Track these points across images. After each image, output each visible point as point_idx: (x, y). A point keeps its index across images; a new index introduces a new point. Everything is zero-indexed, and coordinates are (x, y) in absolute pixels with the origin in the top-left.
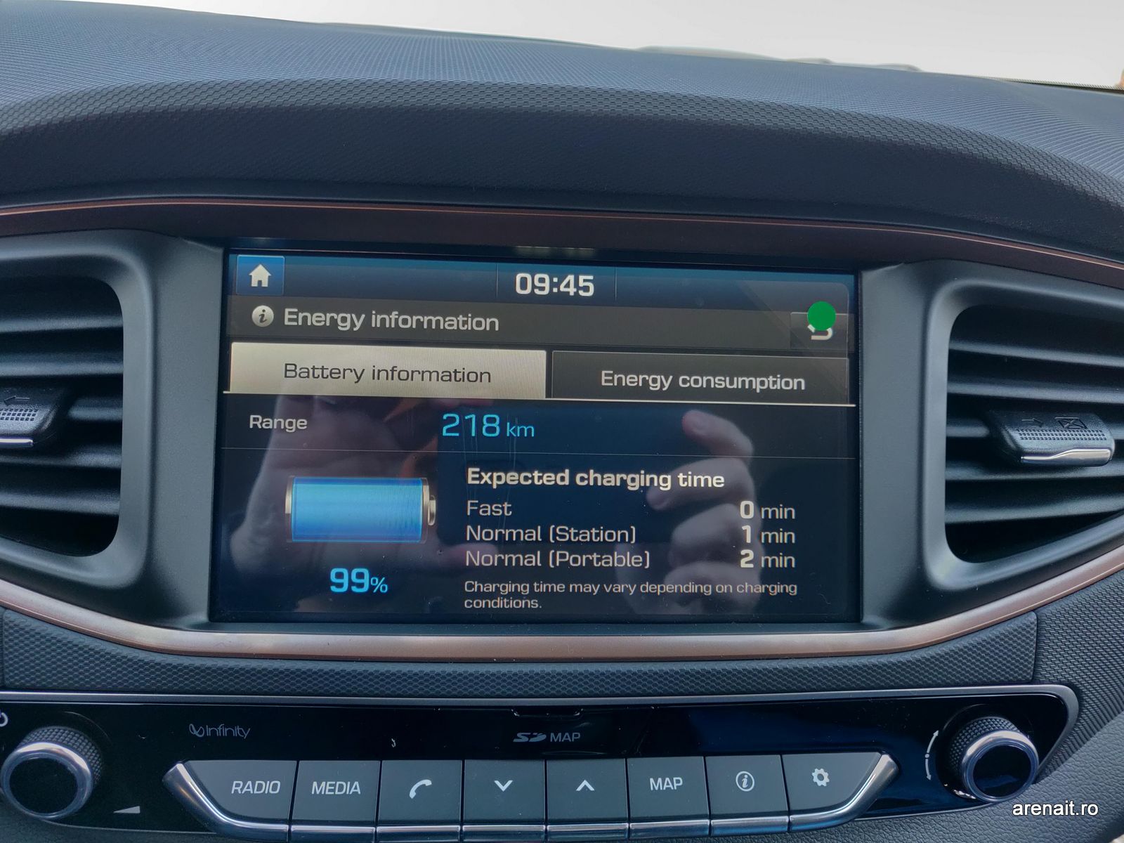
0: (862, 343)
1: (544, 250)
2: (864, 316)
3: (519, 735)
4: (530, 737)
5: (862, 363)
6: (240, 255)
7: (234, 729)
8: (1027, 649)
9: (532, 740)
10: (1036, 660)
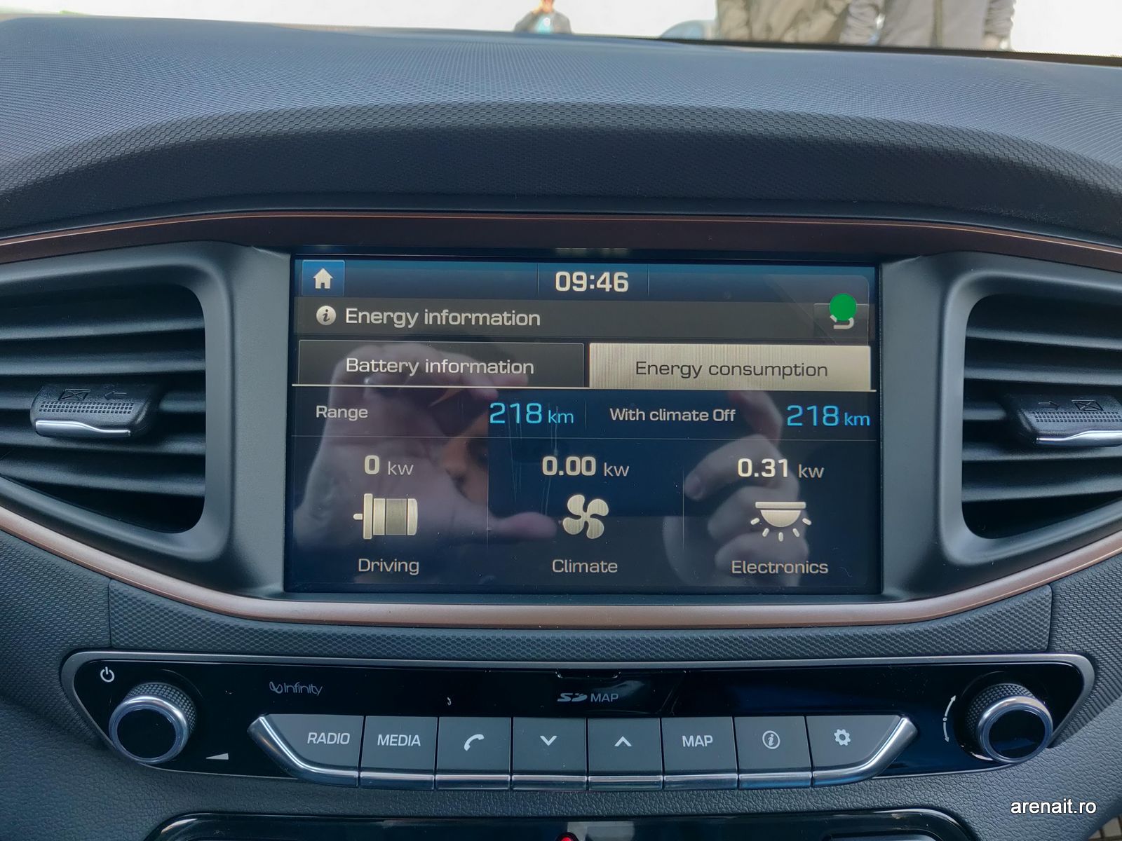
0: (882, 332)
1: (581, 251)
2: (885, 305)
3: (563, 695)
4: (572, 697)
5: (883, 351)
6: (305, 261)
7: (308, 687)
8: (1042, 620)
9: (574, 700)
10: (1051, 630)
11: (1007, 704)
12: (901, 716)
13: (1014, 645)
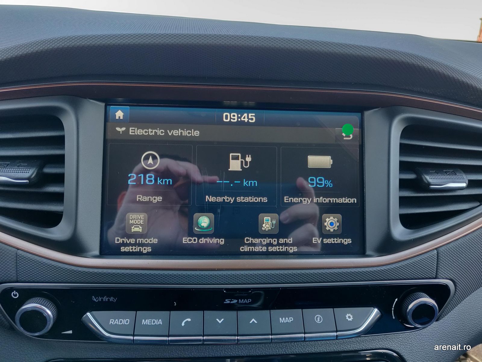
0: (364, 141)
1: (234, 103)
2: (365, 129)
3: (226, 300)
4: (230, 301)
5: (365, 149)
6: (111, 106)
7: (110, 298)
8: (433, 265)
9: (232, 302)
10: (437, 269)
11: (419, 302)
12: (374, 308)
13: (421, 276)
